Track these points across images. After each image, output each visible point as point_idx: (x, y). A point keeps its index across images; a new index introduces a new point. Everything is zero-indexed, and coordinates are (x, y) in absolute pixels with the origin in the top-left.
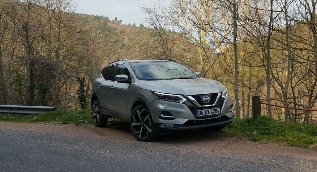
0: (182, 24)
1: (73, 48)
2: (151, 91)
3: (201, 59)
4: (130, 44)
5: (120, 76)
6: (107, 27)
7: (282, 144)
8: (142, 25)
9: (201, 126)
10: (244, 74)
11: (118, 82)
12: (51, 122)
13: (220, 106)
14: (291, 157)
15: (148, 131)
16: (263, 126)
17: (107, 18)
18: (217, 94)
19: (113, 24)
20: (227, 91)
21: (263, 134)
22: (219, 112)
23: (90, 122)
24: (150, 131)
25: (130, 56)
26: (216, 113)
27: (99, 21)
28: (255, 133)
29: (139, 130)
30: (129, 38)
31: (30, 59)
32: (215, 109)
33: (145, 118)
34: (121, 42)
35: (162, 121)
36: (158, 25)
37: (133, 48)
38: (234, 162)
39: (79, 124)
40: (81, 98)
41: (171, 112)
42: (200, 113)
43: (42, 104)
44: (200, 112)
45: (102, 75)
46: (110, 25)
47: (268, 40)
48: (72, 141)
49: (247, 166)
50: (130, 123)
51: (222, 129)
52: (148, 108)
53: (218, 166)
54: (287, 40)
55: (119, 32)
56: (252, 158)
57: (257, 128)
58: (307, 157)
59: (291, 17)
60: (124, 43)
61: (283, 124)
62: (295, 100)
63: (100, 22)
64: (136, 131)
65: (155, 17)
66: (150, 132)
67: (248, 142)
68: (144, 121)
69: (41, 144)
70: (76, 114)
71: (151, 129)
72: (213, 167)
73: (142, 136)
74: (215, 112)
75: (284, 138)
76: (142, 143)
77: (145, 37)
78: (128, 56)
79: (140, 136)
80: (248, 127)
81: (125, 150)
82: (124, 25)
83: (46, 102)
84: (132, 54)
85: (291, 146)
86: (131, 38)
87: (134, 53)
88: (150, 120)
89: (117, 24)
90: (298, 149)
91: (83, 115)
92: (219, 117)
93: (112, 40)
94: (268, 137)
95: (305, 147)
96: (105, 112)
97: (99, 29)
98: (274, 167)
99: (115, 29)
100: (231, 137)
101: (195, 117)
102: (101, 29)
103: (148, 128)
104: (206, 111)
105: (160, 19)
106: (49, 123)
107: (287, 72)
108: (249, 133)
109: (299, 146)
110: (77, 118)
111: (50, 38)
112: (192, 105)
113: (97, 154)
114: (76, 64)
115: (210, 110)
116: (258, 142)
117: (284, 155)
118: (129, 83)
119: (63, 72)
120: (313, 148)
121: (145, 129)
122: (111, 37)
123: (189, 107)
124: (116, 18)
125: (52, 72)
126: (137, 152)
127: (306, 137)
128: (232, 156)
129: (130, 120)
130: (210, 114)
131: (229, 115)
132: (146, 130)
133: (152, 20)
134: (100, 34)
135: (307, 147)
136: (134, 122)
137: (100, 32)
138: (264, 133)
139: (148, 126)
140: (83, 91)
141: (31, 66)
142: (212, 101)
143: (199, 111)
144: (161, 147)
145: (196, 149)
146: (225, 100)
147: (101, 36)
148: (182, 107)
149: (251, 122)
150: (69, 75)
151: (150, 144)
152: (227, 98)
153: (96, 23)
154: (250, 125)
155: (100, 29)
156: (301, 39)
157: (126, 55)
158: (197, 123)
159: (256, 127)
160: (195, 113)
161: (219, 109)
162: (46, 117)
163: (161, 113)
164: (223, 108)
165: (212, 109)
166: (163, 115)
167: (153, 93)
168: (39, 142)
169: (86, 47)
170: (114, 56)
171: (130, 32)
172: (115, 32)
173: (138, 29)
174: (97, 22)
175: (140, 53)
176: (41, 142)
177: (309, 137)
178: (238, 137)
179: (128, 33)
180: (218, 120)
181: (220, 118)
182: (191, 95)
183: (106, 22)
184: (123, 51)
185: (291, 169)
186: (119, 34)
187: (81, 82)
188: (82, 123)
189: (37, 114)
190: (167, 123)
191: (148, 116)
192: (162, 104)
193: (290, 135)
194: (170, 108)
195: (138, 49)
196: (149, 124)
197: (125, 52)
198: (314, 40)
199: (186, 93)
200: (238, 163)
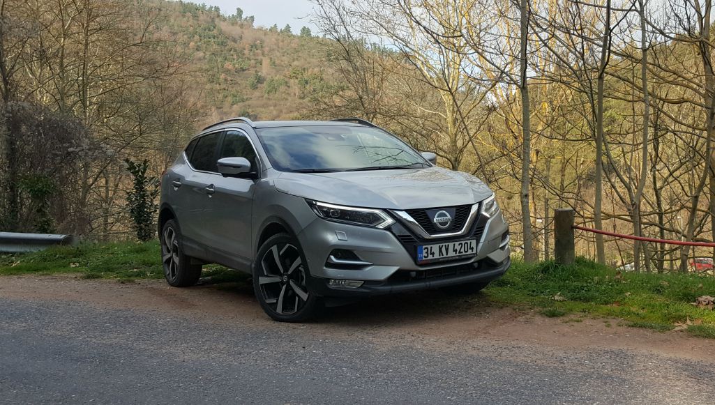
0: (405, 34)
1: (123, 85)
2: (306, 199)
3: (450, 119)
4: (277, 78)
5: (232, 160)
6: (215, 32)
7: (613, 323)
8: (306, 31)
9: (428, 283)
10: (549, 157)
11: (225, 175)
12: (56, 274)
13: (474, 235)
14: (628, 353)
15: (299, 297)
16: (578, 281)
17: (217, 9)
18: (470, 206)
19: (233, 24)
20: (496, 199)
21: (574, 299)
22: (472, 249)
23: (159, 275)
24: (304, 296)
25: (276, 108)
26: (465, 252)
27: (195, 17)
28: (556, 298)
29: (277, 296)
30: (274, 63)
31: (8, 112)
32: (463, 242)
33: (291, 266)
34: (252, 71)
35: (331, 272)
36: (343, 32)
37: (282, 88)
38: (498, 368)
39: (128, 280)
40: (139, 213)
41: (355, 252)
42: (427, 253)
43: (38, 228)
44: (426, 250)
45: (186, 158)
46: (224, 26)
47: (601, 78)
48: (106, 323)
49: (527, 378)
50: (254, 276)
51: (483, 290)
52: (297, 239)
53: (459, 378)
54: (644, 80)
55: (247, 47)
56: (539, 356)
57: (564, 286)
58: (663, 353)
59: (655, 25)
60: (260, 74)
61: (621, 277)
62: (661, 219)
63: (198, 20)
64: (269, 298)
65: (336, 12)
66: (303, 301)
67: (538, 320)
68: (289, 272)
69: (23, 330)
70: (124, 252)
71: (306, 292)
72: (446, 382)
73: (284, 308)
74: (462, 250)
75: (621, 307)
76: (283, 327)
77: (314, 60)
78: (272, 108)
79: (279, 309)
80: (543, 284)
81: (236, 344)
82: (260, 29)
83: (48, 223)
84: (282, 103)
85: (633, 326)
86: (277, 62)
87: (287, 99)
88: (303, 270)
89: (242, 26)
90: (648, 333)
91: (141, 256)
92: (472, 260)
93: (228, 65)
94: (585, 305)
95: (664, 329)
96: (193, 250)
97: (195, 38)
98: (586, 377)
99: (237, 37)
100: (502, 308)
101: (413, 263)
102: (200, 36)
103: (298, 291)
104: (440, 249)
105: (347, 19)
106: (50, 277)
107: (641, 154)
108: (544, 298)
109: (651, 327)
110: (126, 263)
111: (62, 58)
112: (408, 233)
113: (163, 355)
114: (133, 127)
115: (451, 245)
116: (561, 318)
117: (614, 347)
118: (253, 180)
119: (95, 146)
120: (681, 331)
121: (290, 292)
122: (226, 59)
123: (401, 239)
124: (240, 12)
125: (67, 145)
126: (267, 350)
127: (667, 306)
128: (496, 354)
129: (253, 270)
130: (451, 254)
131: (496, 256)
132: (295, 294)
133: (329, 18)
134: (197, 50)
135: (669, 330)
136: (263, 275)
137: (199, 44)
138: (578, 296)
139: (300, 286)
140: (143, 196)
141: (9, 130)
142: (457, 224)
143: (424, 247)
144: (328, 335)
145: (413, 338)
146: (489, 221)
147: (201, 54)
148: (383, 239)
149: (551, 270)
150: (110, 154)
151: (301, 328)
152: (494, 217)
153: (188, 22)
154: (547, 279)
155: (197, 37)
156: (677, 77)
157: (265, 106)
158: (420, 276)
159: (562, 283)
160: (413, 254)
161: (474, 242)
162: (45, 260)
163: (331, 254)
164: (482, 240)
165: (457, 243)
166: (335, 257)
167: (311, 203)
168: (18, 326)
169: (158, 82)
170: (235, 106)
171: (275, 47)
172: (236, 46)
173: (297, 40)
174: (191, 19)
175: (301, 101)
176: (24, 324)
177: (676, 305)
178: (516, 307)
179: (271, 50)
180: (469, 269)
181: (476, 265)
182: (406, 211)
183: (213, 21)
184: (257, 93)
185: (624, 381)
186: (246, 52)
187: (138, 172)
188: (136, 276)
189: (21, 253)
190: (347, 277)
191: (298, 261)
192: (333, 231)
193: (635, 302)
194: (352, 242)
195: (296, 89)
196: (302, 280)
197: (262, 97)
198: (707, 80)
199: (395, 204)
200: (506, 370)
